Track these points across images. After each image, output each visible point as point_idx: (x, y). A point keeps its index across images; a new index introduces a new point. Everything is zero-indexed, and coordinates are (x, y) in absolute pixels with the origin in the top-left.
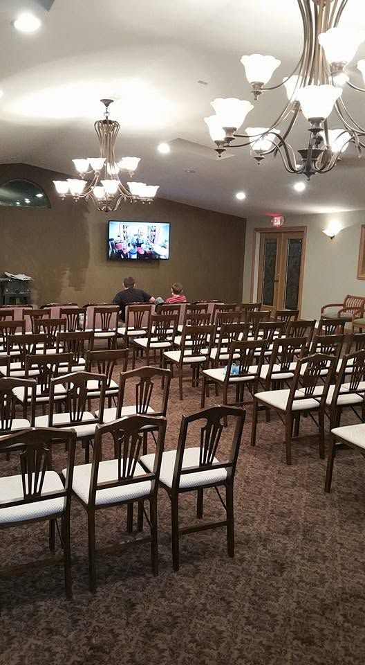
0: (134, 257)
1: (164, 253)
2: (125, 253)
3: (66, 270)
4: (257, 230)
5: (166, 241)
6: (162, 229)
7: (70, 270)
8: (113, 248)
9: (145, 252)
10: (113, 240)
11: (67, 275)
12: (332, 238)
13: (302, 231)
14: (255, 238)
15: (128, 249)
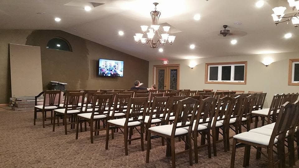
0: (109, 75)
1: (121, 74)
2: (106, 73)
3: (79, 81)
4: (154, 66)
5: (122, 69)
6: (120, 63)
7: (81, 81)
8: (101, 71)
9: (114, 73)
10: (101, 67)
11: (79, 84)
12: (192, 68)
13: (178, 66)
14: (154, 69)
15: (107, 72)
